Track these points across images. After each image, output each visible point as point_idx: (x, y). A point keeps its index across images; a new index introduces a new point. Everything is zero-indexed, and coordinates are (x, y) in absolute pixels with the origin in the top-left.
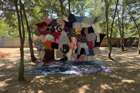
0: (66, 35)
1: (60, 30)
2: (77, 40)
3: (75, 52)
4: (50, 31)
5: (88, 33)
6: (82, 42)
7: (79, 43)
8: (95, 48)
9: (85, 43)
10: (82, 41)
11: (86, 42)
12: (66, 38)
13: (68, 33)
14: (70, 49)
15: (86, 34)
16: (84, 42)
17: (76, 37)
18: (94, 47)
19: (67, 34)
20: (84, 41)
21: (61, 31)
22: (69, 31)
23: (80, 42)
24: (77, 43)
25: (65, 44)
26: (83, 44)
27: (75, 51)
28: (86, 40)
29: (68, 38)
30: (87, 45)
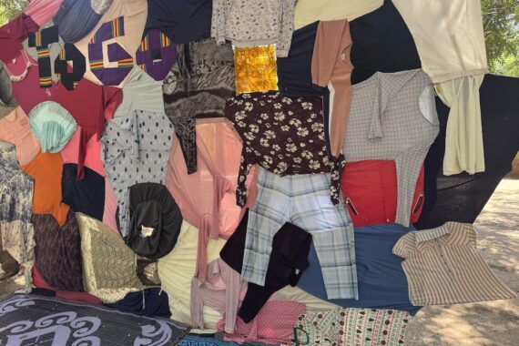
0: (159, 106)
1: (115, 65)
2: (240, 146)
3: (225, 254)
4: (55, 77)
5: (348, 77)
6: (290, 171)
7: (257, 174)
8: (424, 235)
9: (319, 181)
10: (289, 161)
11: (324, 169)
12: (153, 128)
13: (170, 91)
14: (185, 226)
15: (326, 91)
16: (305, 169)
17: (232, 118)
18: (407, 223)
19: (168, 99)
20: (305, 162)
21: (122, 73)
22: (176, 68)
23: (272, 168)
24: (243, 172)
25: (149, 178)
26: (300, 182)
27: (222, 243)
28: (328, 153)
29: (171, 132)
30: (335, 202)
